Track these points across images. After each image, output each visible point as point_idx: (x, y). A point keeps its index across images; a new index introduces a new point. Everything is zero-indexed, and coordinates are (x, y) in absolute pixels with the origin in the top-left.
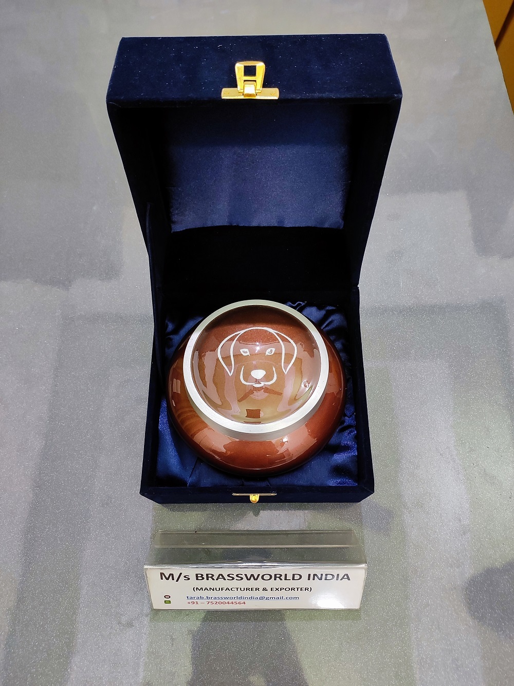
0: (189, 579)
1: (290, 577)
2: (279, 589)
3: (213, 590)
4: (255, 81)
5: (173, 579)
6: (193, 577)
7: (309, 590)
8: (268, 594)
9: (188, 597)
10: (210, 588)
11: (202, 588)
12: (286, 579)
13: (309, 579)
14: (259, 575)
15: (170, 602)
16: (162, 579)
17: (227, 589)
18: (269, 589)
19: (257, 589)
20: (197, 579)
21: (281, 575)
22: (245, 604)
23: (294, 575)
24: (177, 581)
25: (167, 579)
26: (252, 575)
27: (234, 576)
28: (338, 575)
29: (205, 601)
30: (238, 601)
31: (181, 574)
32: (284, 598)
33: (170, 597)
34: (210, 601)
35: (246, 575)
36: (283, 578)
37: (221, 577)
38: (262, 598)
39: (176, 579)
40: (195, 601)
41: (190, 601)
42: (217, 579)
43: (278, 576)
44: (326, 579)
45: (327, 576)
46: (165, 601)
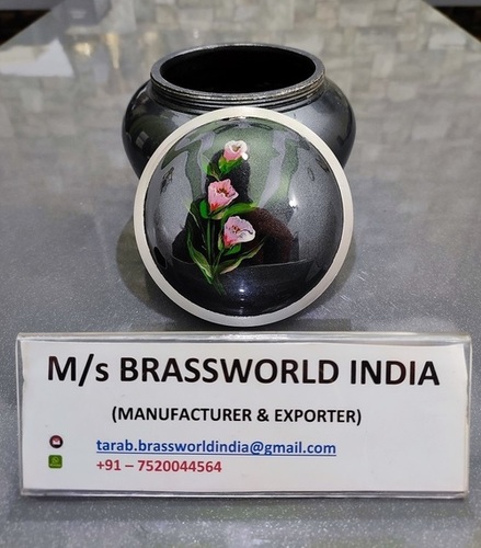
0: (106, 376)
1: (313, 373)
2: (293, 415)
3: (155, 418)
5: (73, 378)
6: (114, 370)
7: (356, 417)
8: (271, 433)
9: (99, 443)
10: (149, 410)
11: (131, 410)
12: (306, 380)
13: (353, 381)
14: (250, 362)
15: (60, 458)
16: (51, 378)
17: (185, 414)
18: (272, 416)
19: (247, 414)
20: (124, 378)
21: (295, 365)
22: (219, 469)
23: (322, 363)
24: (81, 384)
26: (237, 363)
27: (199, 366)
28: (413, 364)
29: (133, 459)
30: (205, 459)
31: (91, 356)
32: (304, 448)
33: (62, 442)
34: (145, 457)
35: (223, 361)
36: (299, 373)
37: (172, 370)
38: (256, 449)
39: (78, 377)
40: (113, 457)
41: (104, 457)
42: (164, 380)
43: (289, 367)
44: (389, 381)
45: (389, 364)
46: (51, 457)
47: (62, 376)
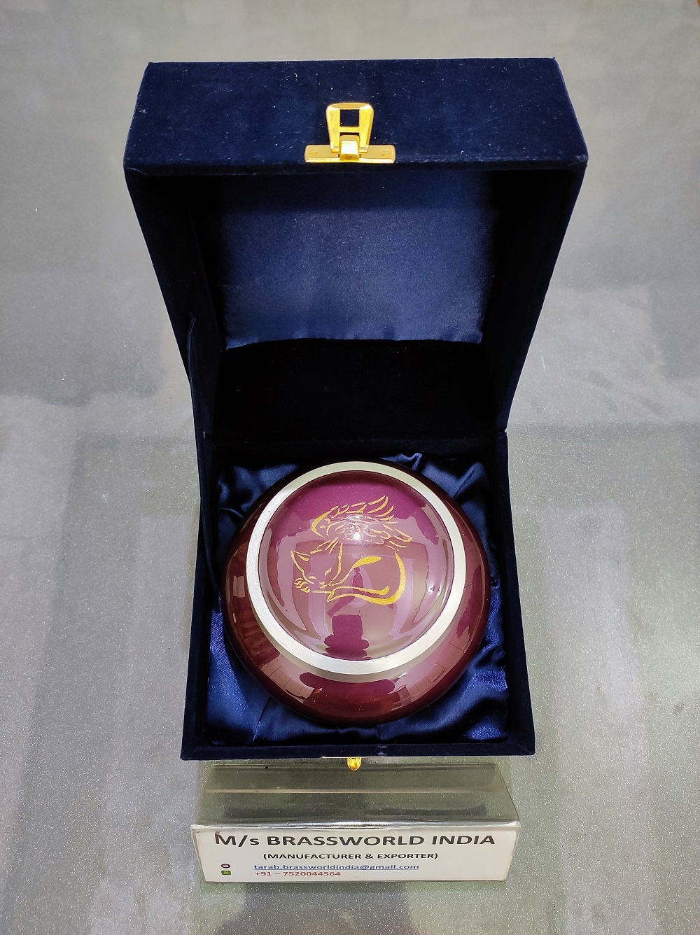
0: (257, 843)
1: (406, 840)
2: (390, 856)
3: (293, 858)
4: (358, 134)
5: (234, 843)
6: (263, 841)
7: (434, 856)
8: (374, 862)
9: (255, 867)
10: (289, 855)
11: (276, 855)
12: (400, 843)
13: (434, 842)
14: (360, 839)
15: (229, 873)
16: (218, 842)
17: (314, 856)
18: (375, 857)
19: (358, 856)
21: (393, 839)
22: (339, 875)
23: (412, 838)
24: (240, 846)
26: (351, 839)
27: (325, 840)
28: (477, 838)
29: (282, 872)
30: (329, 871)
31: (245, 837)
32: (397, 866)
33: (229, 866)
34: (288, 871)
35: (341, 839)
36: (396, 841)
37: (304, 840)
38: (364, 868)
39: (238, 843)
40: (266, 871)
41: (259, 872)
42: (299, 844)
43: (388, 839)
44: (459, 842)
45: (460, 838)
46: (223, 872)
47: (226, 843)
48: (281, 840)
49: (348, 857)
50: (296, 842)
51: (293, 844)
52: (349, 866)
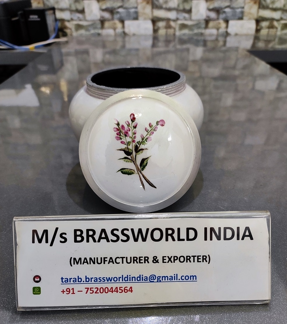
0: (66, 240)
1: (183, 235)
2: (172, 259)
3: (94, 263)
5: (47, 242)
6: (70, 237)
8: (160, 269)
9: (62, 279)
10: (91, 259)
11: (80, 259)
12: (179, 239)
13: (206, 239)
14: (148, 230)
16: (33, 242)
17: (111, 260)
18: (160, 260)
19: (146, 259)
20: (76, 241)
21: (173, 231)
23: (188, 229)
24: (51, 245)
25: (40, 241)
26: (140, 231)
27: (119, 233)
28: (238, 228)
29: (82, 287)
30: (124, 285)
31: (57, 229)
32: (179, 277)
34: (89, 286)
35: (132, 230)
36: (175, 235)
37: (103, 236)
38: (152, 279)
40: (70, 287)
41: (65, 287)
42: (99, 241)
43: (170, 232)
44: (225, 239)
45: (225, 229)
46: (34, 288)
48: (84, 235)
49: (138, 261)
50: (97, 237)
51: (95, 241)
52: (140, 277)
